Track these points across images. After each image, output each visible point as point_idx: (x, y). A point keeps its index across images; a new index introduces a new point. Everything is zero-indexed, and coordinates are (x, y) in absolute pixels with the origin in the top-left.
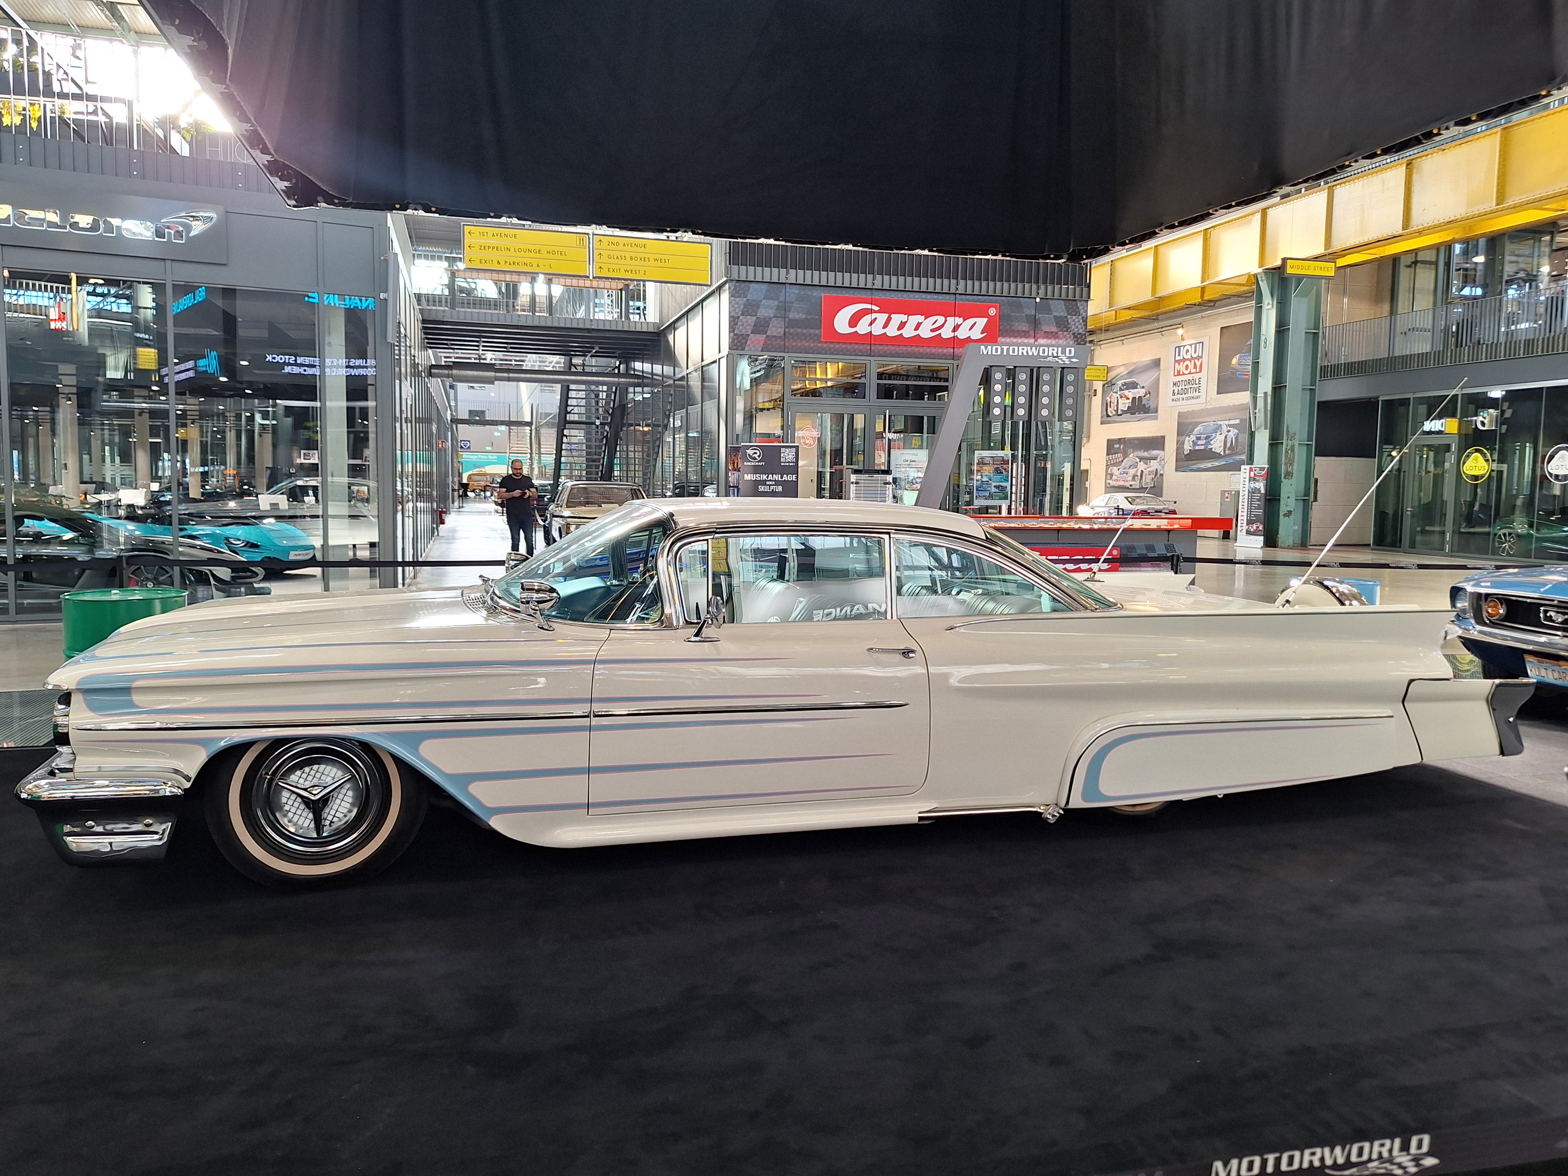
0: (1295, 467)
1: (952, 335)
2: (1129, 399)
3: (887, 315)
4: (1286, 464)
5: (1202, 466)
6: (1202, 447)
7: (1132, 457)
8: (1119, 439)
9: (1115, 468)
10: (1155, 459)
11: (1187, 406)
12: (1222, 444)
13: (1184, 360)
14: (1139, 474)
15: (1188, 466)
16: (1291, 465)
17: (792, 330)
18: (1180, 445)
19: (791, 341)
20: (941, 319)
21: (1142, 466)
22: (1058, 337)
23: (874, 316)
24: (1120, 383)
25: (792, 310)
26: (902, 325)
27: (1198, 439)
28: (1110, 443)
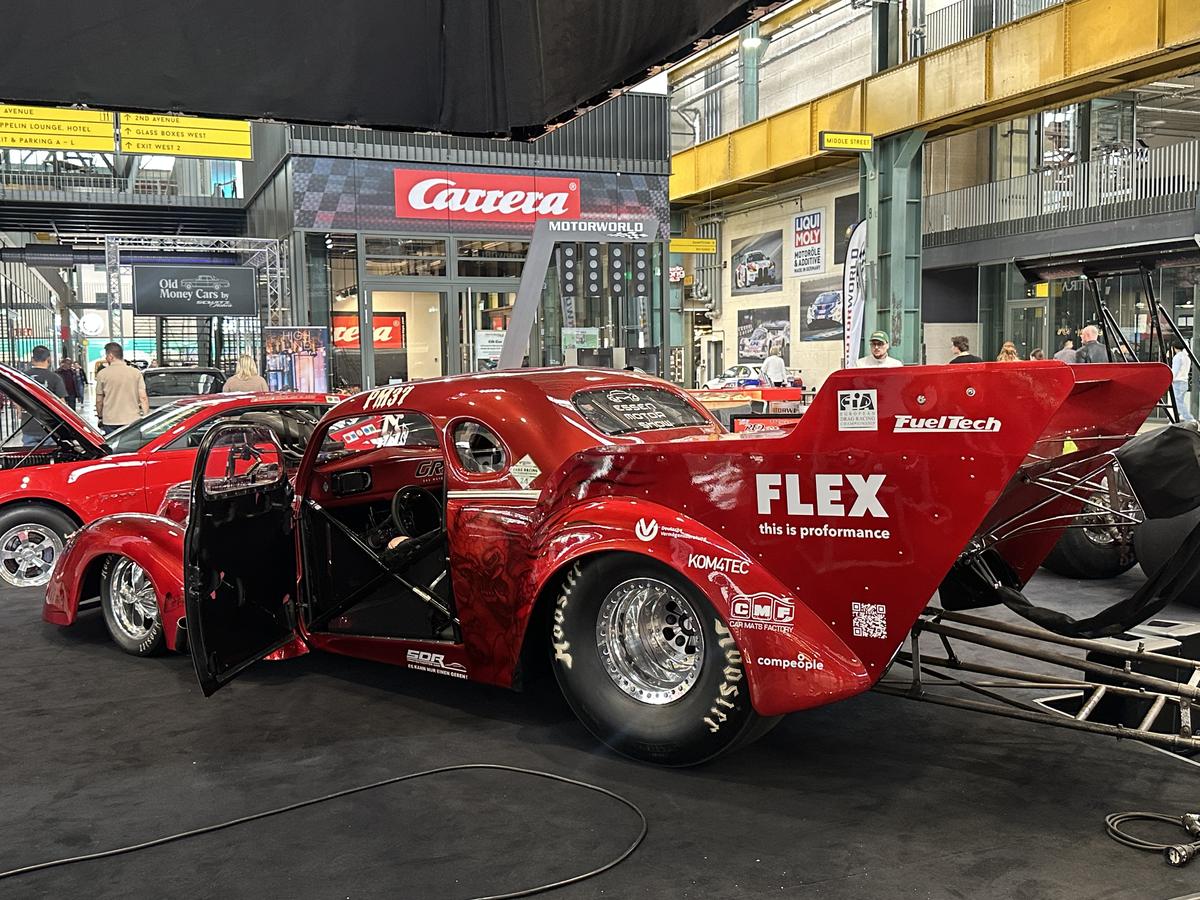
0: (902, 334)
1: (533, 210)
2: (755, 270)
3: (463, 191)
4: (893, 331)
5: (824, 335)
6: (823, 317)
7: (761, 328)
8: (749, 310)
9: (746, 339)
10: (782, 329)
11: (809, 276)
12: (841, 313)
13: (804, 231)
14: (768, 344)
15: (811, 335)
16: (899, 332)
17: (363, 207)
18: (803, 314)
19: (363, 218)
20: (521, 195)
21: (770, 336)
22: (641, 212)
23: (451, 191)
24: (747, 255)
25: (363, 185)
26: (481, 201)
27: (820, 308)
28: (741, 314)
